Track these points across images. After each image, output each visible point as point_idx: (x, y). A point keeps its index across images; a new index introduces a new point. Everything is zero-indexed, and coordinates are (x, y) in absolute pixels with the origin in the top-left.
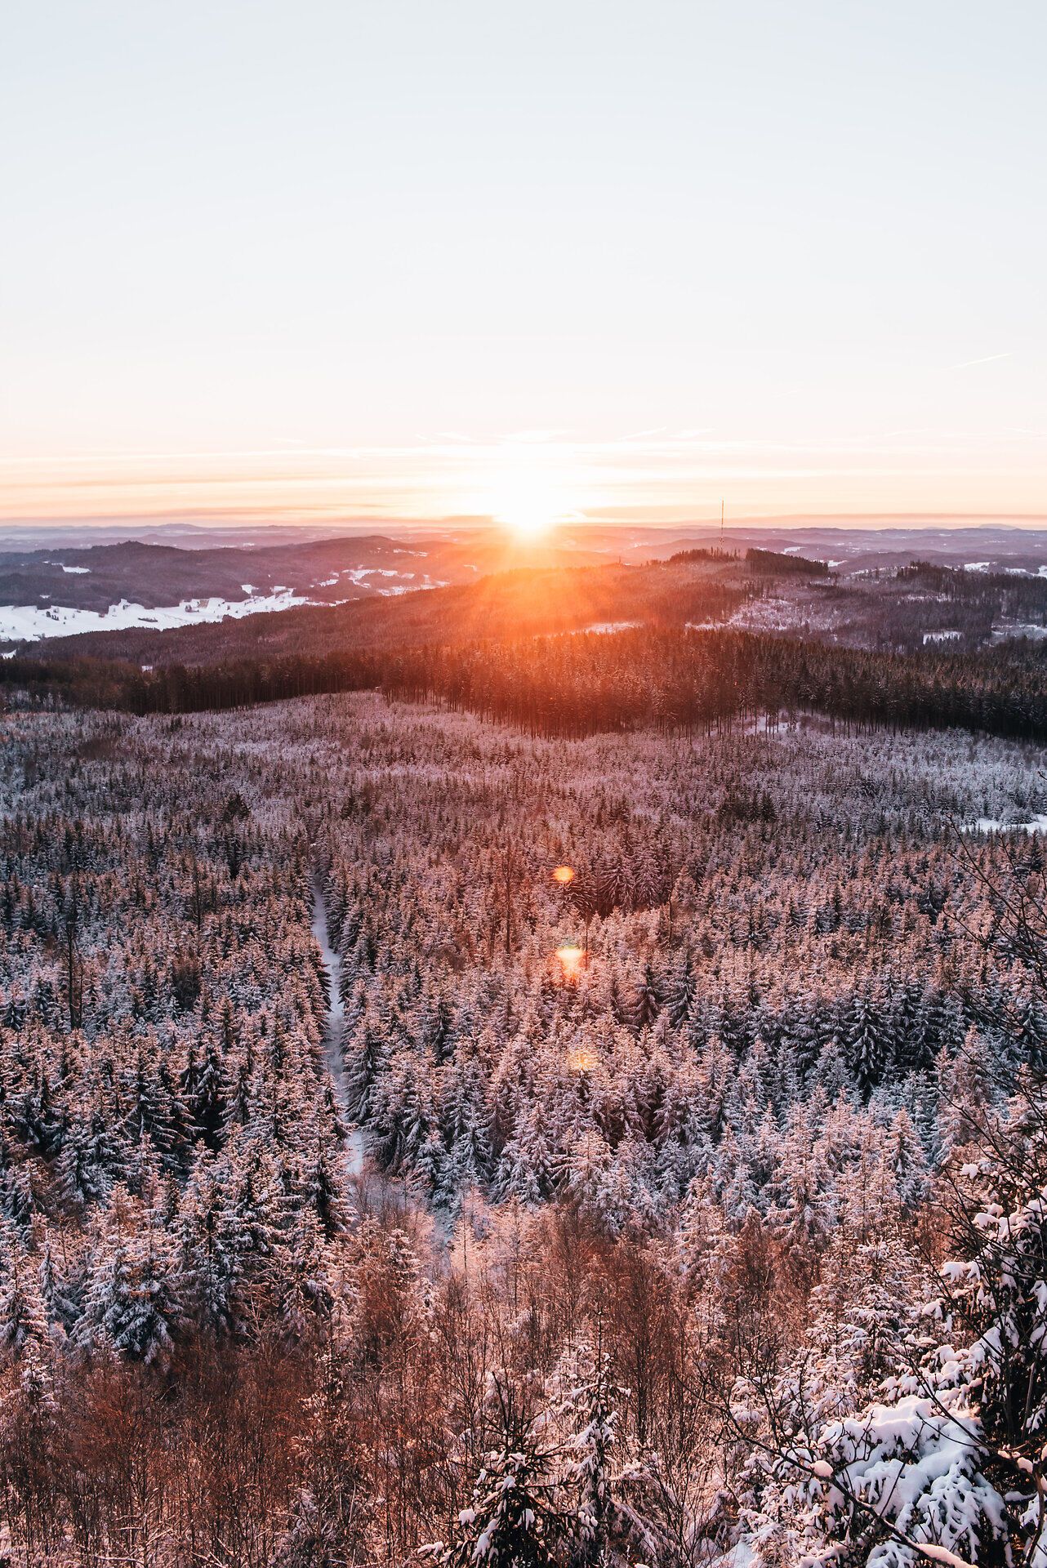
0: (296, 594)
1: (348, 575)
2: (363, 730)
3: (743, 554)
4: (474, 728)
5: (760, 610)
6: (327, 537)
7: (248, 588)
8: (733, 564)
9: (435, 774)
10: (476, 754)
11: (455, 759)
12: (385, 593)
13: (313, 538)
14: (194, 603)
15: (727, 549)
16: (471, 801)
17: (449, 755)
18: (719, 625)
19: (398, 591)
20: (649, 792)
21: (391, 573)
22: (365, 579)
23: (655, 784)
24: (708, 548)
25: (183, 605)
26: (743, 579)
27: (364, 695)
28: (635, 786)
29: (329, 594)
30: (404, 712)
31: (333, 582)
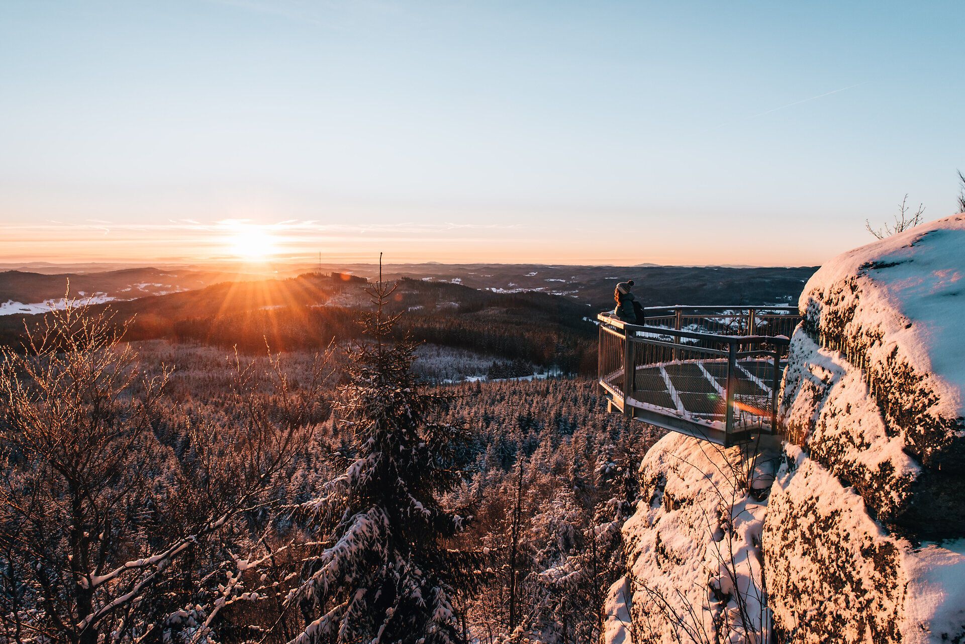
0: (108, 296)
1: (137, 286)
2: (159, 356)
3: (330, 275)
4: (216, 353)
5: (339, 299)
6: (124, 268)
7: (82, 293)
8: (326, 279)
9: (200, 374)
10: (219, 365)
11: (209, 368)
12: (156, 294)
13: (116, 269)
14: (51, 301)
15: (323, 273)
16: (222, 385)
17: (205, 366)
18: (321, 305)
19: (163, 293)
20: (304, 376)
21: (159, 285)
22: (146, 288)
23: (306, 373)
24: (314, 272)
25: (45, 302)
26: (330, 285)
27: (157, 341)
28: (297, 374)
29: (127, 295)
30: (179, 348)
31: (129, 289)
